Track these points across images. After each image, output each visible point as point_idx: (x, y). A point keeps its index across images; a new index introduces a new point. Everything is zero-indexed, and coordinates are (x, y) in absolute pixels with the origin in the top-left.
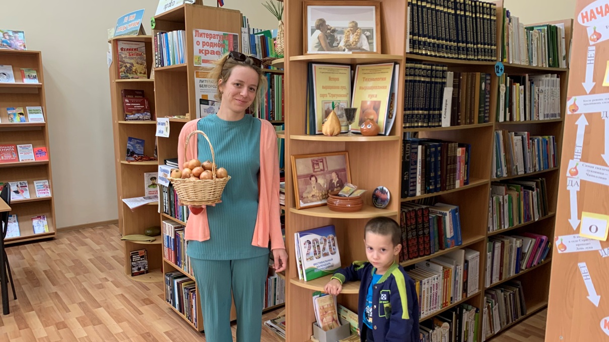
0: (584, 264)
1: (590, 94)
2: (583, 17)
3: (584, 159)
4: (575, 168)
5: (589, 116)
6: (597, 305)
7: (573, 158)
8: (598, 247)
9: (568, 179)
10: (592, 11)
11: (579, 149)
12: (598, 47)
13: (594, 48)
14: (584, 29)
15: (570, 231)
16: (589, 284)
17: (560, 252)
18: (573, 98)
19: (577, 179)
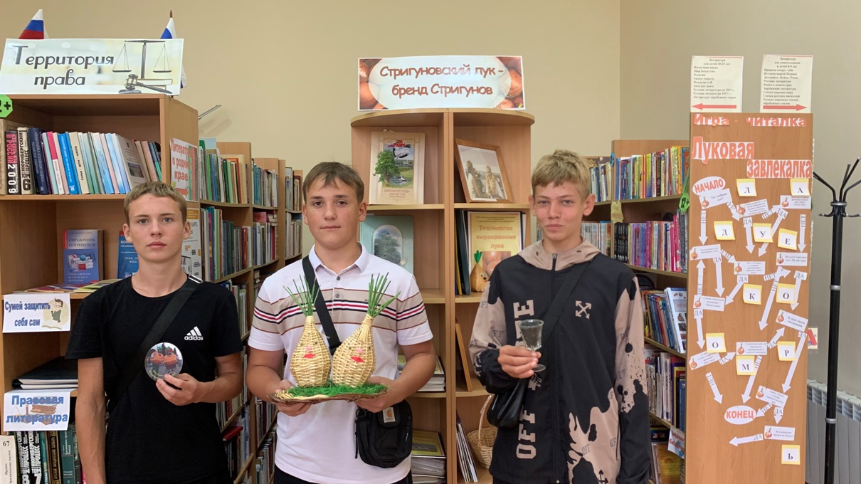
0: (710, 374)
1: (705, 245)
2: (696, 189)
3: (704, 293)
4: (699, 301)
5: (705, 261)
6: (720, 402)
7: (697, 294)
8: (717, 358)
9: (695, 310)
10: (701, 185)
11: (700, 287)
12: (708, 211)
13: (705, 212)
14: (697, 198)
15: (698, 350)
16: (714, 388)
17: (692, 369)
18: (694, 248)
19: (700, 310)
